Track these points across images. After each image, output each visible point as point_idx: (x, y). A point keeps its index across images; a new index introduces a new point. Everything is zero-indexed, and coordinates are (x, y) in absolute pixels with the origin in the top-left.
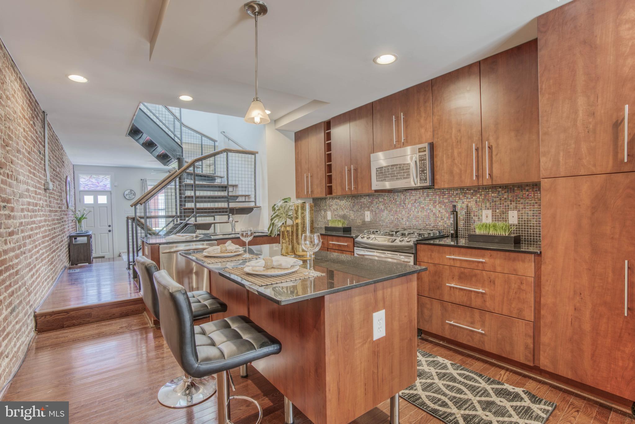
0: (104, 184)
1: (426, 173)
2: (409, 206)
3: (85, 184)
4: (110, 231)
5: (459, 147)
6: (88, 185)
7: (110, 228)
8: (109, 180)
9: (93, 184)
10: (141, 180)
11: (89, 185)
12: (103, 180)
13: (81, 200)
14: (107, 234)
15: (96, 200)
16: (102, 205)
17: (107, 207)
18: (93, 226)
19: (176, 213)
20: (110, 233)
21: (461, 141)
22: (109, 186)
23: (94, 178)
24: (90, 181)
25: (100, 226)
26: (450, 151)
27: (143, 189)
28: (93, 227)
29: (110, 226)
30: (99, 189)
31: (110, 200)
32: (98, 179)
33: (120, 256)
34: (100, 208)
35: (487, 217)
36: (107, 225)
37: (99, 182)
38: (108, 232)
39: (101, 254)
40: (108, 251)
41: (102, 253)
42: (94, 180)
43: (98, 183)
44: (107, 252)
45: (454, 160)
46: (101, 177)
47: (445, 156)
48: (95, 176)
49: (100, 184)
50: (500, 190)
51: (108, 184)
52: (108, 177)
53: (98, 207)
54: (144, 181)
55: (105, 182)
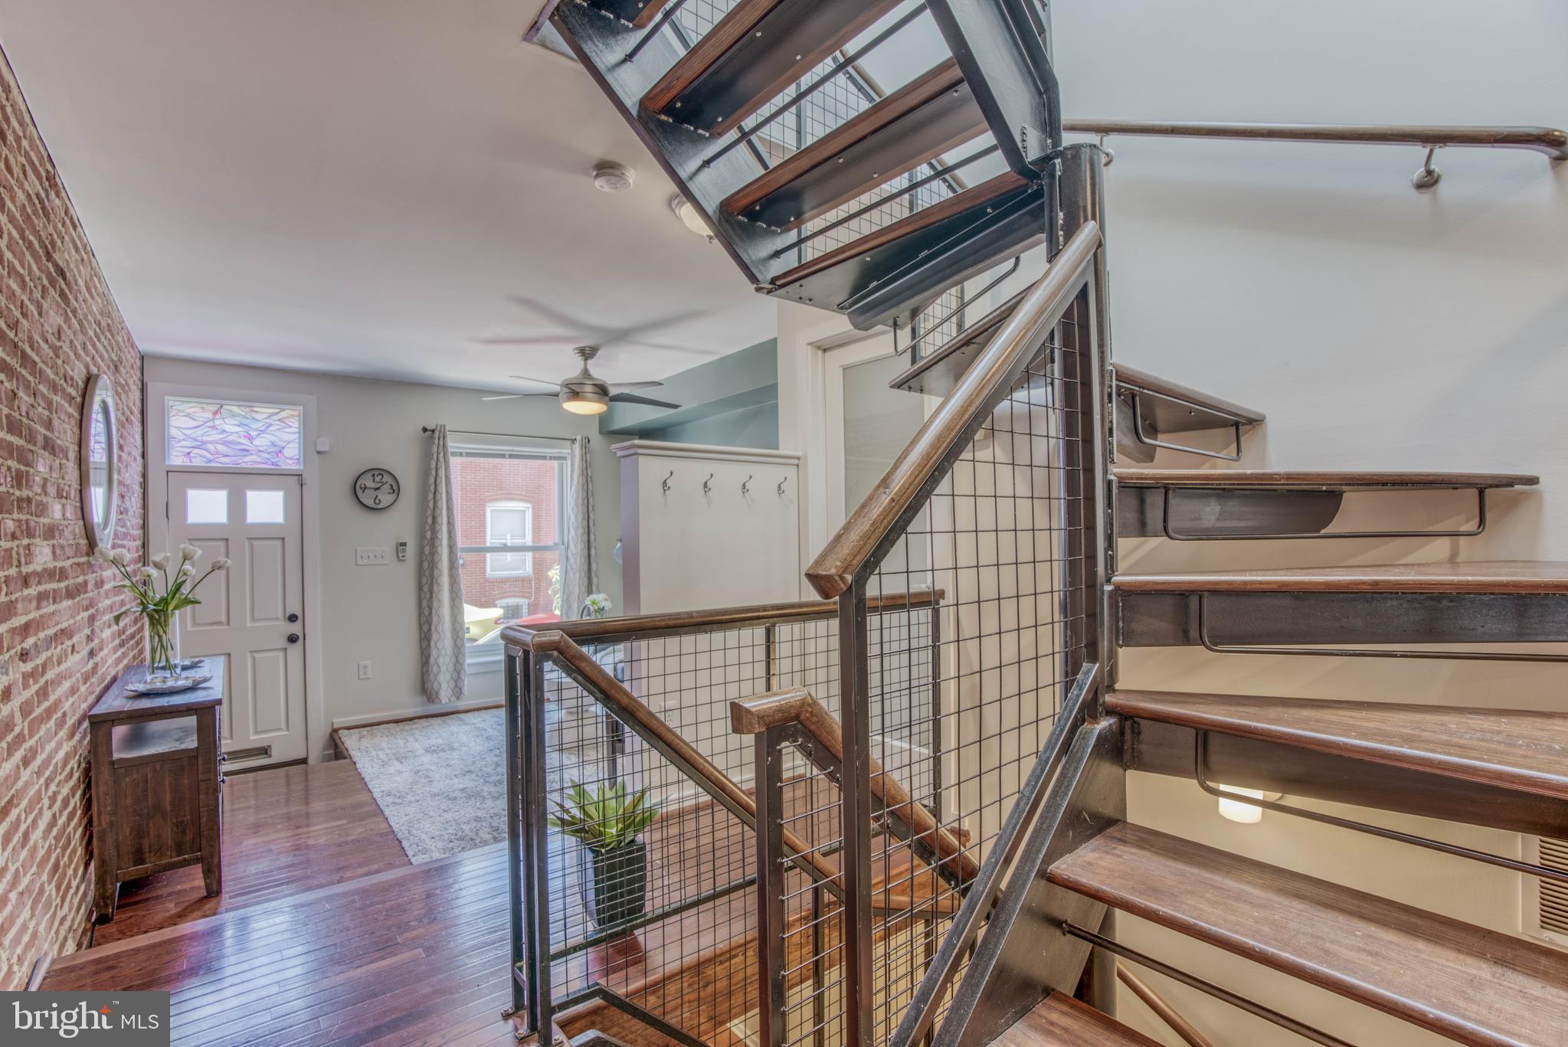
0: (273, 444)
3: (195, 440)
4: (292, 639)
6: (204, 443)
7: (295, 628)
8: (295, 425)
9: (225, 443)
10: (425, 430)
11: (211, 447)
12: (271, 425)
13: (174, 509)
14: (281, 654)
15: (237, 506)
16: (264, 534)
17: (283, 539)
20: (295, 650)
22: (293, 451)
23: (233, 416)
24: (214, 427)
25: (253, 619)
27: (429, 469)
28: (219, 623)
29: (293, 618)
30: (250, 462)
31: (298, 508)
32: (247, 422)
33: (336, 750)
34: (255, 543)
36: (280, 614)
37: (254, 434)
38: (283, 642)
39: (253, 738)
40: (283, 725)
41: (257, 732)
42: (230, 426)
43: (250, 438)
44: (280, 729)
46: (263, 412)
48: (235, 409)
49: (257, 442)
51: (290, 445)
52: (292, 416)
53: (247, 541)
54: (437, 434)
55: (277, 433)
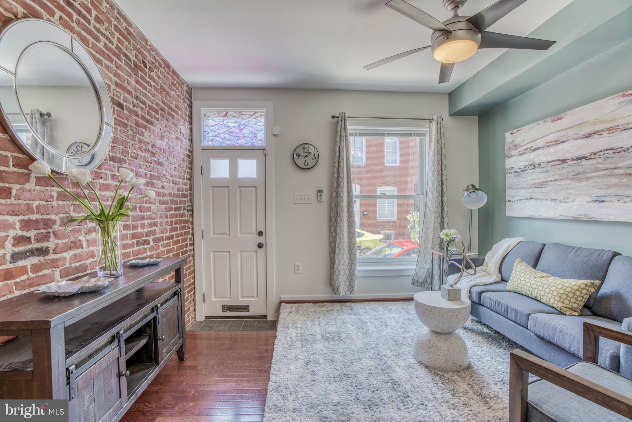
0: (252, 132)
3: (215, 132)
4: (260, 246)
6: (219, 133)
7: (261, 240)
8: (263, 120)
9: (229, 133)
10: (333, 117)
11: (222, 135)
12: (251, 121)
13: (205, 170)
14: (254, 254)
15: (234, 168)
16: (247, 184)
17: (256, 187)
18: (227, 232)
20: (261, 251)
22: (261, 136)
23: (232, 117)
24: (223, 125)
25: (241, 233)
27: (335, 141)
28: (225, 234)
29: (260, 234)
30: (242, 142)
31: (264, 169)
32: (240, 120)
34: (242, 189)
36: (254, 231)
37: (242, 127)
38: (255, 248)
39: (240, 299)
41: (242, 297)
42: (231, 122)
43: (240, 129)
44: (254, 297)
46: (247, 113)
48: (234, 113)
49: (243, 132)
51: (260, 133)
52: (261, 116)
53: (238, 188)
54: (340, 119)
55: (254, 126)
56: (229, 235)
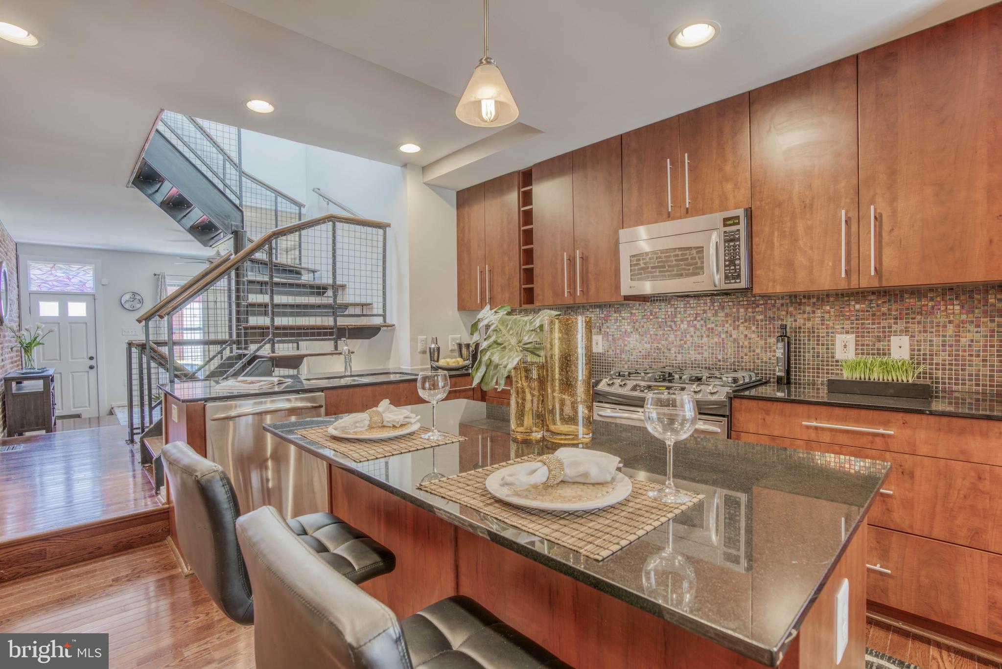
0: (81, 282)
1: (739, 265)
2: (684, 326)
3: (42, 280)
4: (91, 367)
5: (808, 216)
6: (47, 281)
7: (93, 363)
8: (91, 273)
9: (57, 281)
10: (155, 275)
11: (50, 283)
12: (79, 273)
13: (33, 310)
14: (86, 374)
15: (64, 309)
16: (77, 321)
17: (86, 323)
18: (58, 358)
19: (231, 335)
20: (94, 371)
21: (811, 205)
22: (90, 284)
23: (61, 269)
24: (52, 274)
25: (72, 358)
26: (789, 224)
27: (157, 294)
28: (56, 360)
29: (91, 358)
30: (69, 289)
31: (93, 309)
32: (68, 271)
33: (111, 413)
34: (73, 325)
35: (845, 346)
36: (85, 356)
37: (71, 277)
38: (87, 369)
39: (72, 410)
40: (87, 405)
41: (75, 408)
42: (59, 273)
43: (69, 279)
44: (86, 407)
45: (796, 240)
46: (75, 267)
47: (776, 233)
48: (61, 266)
49: (72, 281)
50: (873, 297)
51: (89, 282)
52: (90, 269)
53: (68, 324)
54: (160, 277)
55: (83, 277)
56: (60, 360)
